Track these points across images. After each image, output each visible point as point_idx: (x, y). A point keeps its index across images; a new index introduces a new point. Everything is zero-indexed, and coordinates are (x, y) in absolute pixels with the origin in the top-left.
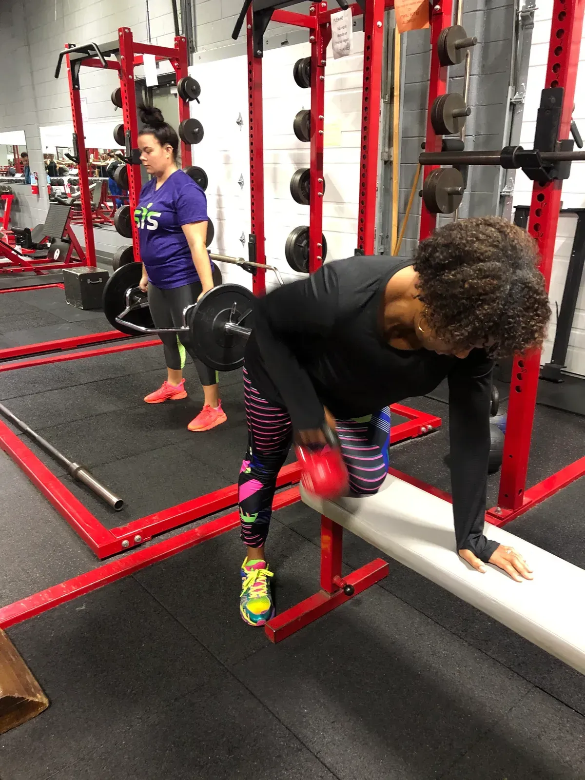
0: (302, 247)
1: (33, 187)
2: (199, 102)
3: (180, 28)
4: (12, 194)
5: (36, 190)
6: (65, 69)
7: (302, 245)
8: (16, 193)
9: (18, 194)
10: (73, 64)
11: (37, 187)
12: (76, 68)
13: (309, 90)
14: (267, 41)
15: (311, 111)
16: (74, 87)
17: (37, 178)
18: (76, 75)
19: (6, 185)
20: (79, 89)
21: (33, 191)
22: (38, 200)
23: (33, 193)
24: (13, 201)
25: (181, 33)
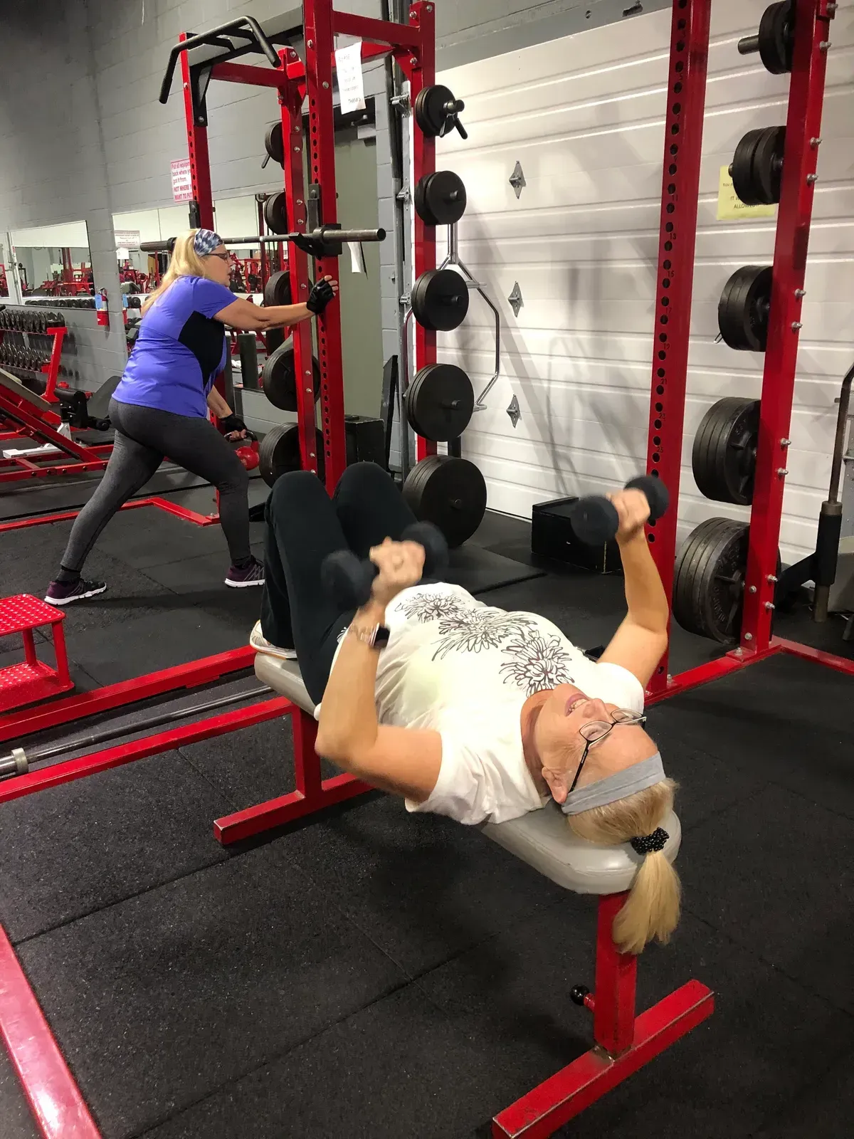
0: (741, 448)
1: (99, 313)
2: (464, 135)
3: (391, 10)
4: (64, 325)
5: (105, 318)
6: (179, 85)
7: (741, 444)
8: (71, 324)
9: (74, 325)
10: (195, 73)
11: (106, 313)
12: (202, 80)
13: (787, 76)
14: (588, 12)
15: (787, 130)
16: (196, 120)
17: (105, 299)
18: (202, 94)
19: (55, 311)
20: (205, 123)
21: (99, 320)
22: (107, 336)
23: (99, 323)
24: (65, 336)
25: (391, 16)
